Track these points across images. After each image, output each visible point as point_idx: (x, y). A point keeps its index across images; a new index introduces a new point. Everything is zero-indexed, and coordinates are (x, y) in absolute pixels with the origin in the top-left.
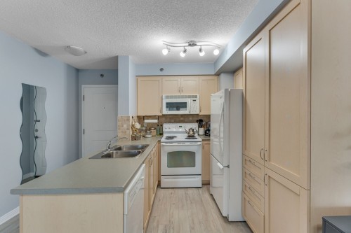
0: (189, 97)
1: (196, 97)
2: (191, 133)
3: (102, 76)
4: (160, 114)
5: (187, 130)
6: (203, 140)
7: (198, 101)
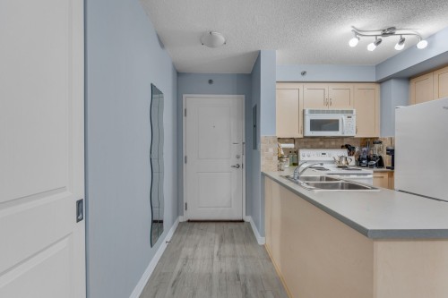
0: (342, 112)
1: (352, 112)
2: (344, 162)
3: (211, 82)
4: (301, 136)
5: (337, 159)
6: (375, 172)
7: (354, 118)
